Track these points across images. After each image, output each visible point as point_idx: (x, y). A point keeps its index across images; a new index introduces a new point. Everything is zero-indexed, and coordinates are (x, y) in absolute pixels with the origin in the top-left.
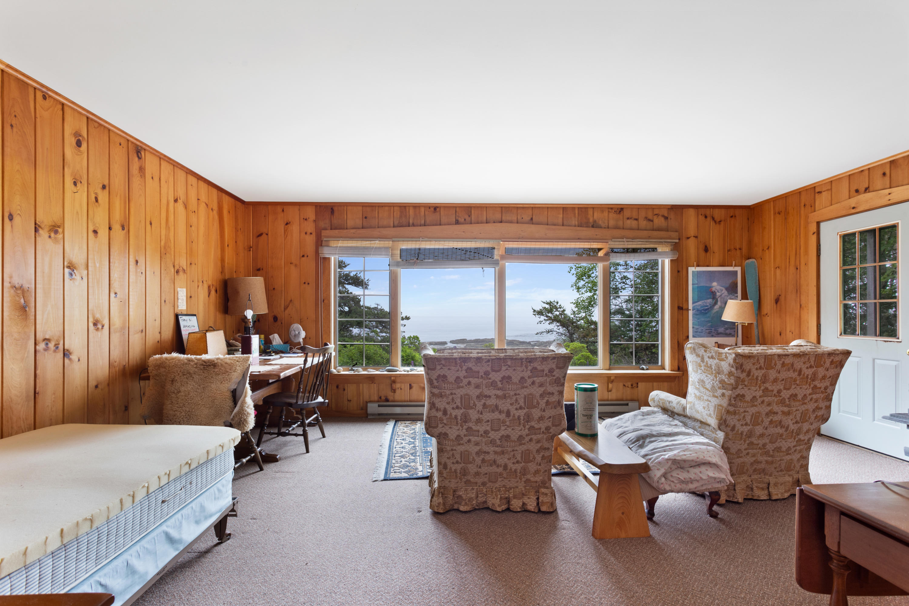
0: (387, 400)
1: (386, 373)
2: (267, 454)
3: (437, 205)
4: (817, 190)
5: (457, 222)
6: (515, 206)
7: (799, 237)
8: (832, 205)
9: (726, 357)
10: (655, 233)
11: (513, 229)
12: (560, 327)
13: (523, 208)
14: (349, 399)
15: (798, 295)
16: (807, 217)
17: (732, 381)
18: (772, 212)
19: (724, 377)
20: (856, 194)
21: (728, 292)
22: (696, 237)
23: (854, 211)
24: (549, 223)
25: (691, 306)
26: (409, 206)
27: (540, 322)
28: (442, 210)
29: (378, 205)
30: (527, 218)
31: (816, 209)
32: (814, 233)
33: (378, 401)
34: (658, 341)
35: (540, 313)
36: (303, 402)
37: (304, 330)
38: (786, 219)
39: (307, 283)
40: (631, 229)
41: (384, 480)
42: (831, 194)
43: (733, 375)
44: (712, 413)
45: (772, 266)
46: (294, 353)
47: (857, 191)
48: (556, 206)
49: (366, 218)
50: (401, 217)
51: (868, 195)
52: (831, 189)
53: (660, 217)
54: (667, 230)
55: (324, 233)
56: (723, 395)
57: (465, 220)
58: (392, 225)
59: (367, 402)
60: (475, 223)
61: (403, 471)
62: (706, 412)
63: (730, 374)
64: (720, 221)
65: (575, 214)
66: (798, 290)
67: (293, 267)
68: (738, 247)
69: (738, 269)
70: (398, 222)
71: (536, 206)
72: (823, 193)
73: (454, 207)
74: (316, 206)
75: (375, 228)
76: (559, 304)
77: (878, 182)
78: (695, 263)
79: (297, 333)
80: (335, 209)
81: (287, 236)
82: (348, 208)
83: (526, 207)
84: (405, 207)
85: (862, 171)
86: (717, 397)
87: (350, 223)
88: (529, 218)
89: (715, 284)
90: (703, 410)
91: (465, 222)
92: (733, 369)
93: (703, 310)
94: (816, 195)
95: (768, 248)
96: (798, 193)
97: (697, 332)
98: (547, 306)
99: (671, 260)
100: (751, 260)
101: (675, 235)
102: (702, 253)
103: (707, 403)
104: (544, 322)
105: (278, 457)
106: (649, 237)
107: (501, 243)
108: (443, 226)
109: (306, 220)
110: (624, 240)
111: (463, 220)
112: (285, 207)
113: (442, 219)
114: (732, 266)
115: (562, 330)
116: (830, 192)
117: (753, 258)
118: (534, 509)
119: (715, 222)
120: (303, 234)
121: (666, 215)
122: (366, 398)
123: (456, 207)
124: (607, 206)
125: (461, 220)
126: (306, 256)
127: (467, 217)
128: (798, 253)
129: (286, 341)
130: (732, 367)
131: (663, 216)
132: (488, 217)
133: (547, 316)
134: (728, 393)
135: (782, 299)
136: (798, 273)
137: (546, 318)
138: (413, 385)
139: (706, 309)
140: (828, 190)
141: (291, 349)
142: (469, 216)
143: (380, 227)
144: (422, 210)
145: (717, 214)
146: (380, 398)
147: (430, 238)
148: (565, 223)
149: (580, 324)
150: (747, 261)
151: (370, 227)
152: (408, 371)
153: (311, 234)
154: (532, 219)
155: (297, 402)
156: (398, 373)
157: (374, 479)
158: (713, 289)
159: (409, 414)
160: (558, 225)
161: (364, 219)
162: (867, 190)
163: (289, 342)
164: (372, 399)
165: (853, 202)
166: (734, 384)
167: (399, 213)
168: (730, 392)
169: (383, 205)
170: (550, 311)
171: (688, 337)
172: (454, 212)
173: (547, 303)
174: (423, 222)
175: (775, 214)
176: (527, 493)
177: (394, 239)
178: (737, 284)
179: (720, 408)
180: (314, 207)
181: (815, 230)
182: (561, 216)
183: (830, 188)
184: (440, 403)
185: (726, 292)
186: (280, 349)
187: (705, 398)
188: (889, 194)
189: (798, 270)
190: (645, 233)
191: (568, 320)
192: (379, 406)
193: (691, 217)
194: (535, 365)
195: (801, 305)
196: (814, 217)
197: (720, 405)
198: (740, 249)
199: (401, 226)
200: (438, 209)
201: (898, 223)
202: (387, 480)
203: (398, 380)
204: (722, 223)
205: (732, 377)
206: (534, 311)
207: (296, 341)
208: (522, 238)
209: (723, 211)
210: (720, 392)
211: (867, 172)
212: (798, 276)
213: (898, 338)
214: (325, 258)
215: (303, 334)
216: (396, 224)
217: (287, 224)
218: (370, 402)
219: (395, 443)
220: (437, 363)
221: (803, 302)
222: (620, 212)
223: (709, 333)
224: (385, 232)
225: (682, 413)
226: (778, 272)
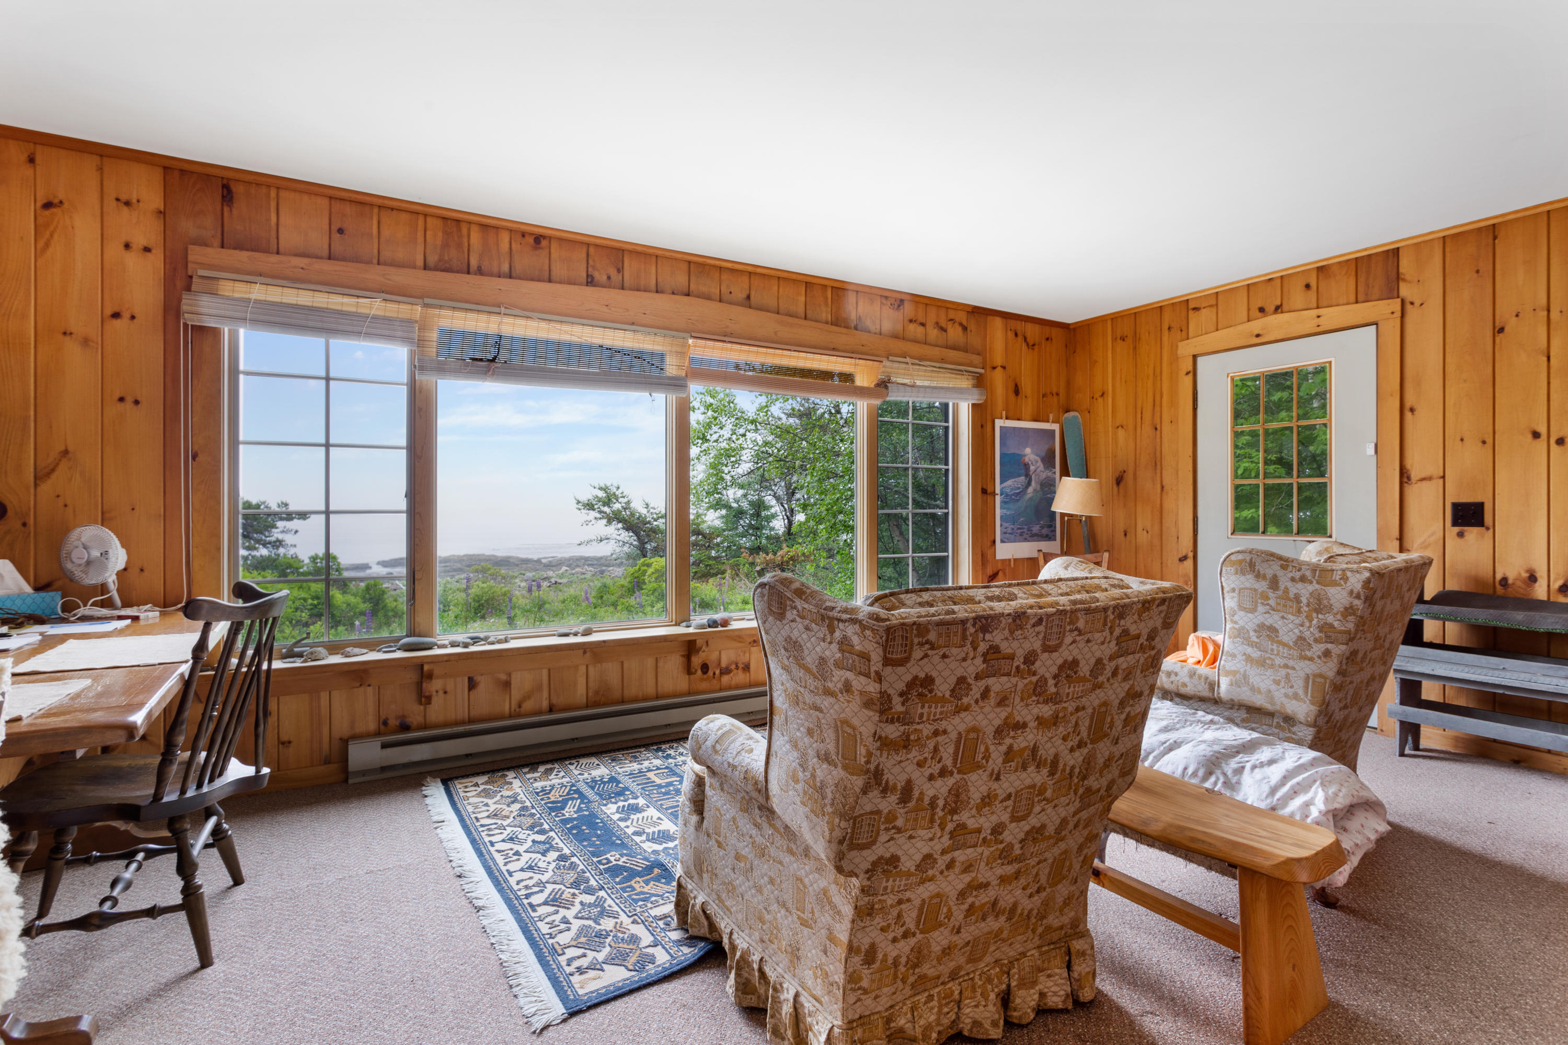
0: (405, 727)
1: (399, 654)
2: (30, 1026)
3: (541, 231)
4: (1192, 305)
5: (590, 281)
6: (717, 263)
7: (1159, 378)
8: (1217, 330)
9: (1345, 578)
10: (952, 354)
11: (711, 312)
12: (622, 531)
13: (732, 271)
14: (284, 738)
15: (1158, 471)
16: (1174, 348)
17: (1351, 626)
18: (1110, 338)
19: (1330, 618)
20: (1260, 314)
21: (1044, 464)
22: (1004, 368)
23: (1259, 340)
24: (781, 311)
25: (998, 491)
26: (470, 223)
27: (587, 523)
28: (554, 245)
29: (380, 202)
30: (740, 295)
31: (1191, 335)
32: (1188, 373)
33: (378, 734)
34: (946, 550)
35: (590, 506)
36: (183, 791)
37: (123, 546)
38: (1135, 348)
39: (129, 400)
40: (916, 341)
41: (572, 1015)
42: (1217, 313)
43: (1354, 614)
44: (1301, 692)
45: (1110, 424)
46: (84, 619)
47: (1262, 310)
48: (794, 277)
49: (341, 231)
50: (445, 245)
51: (1280, 317)
52: (1217, 305)
53: (957, 325)
54: (965, 349)
55: (196, 254)
56: (1327, 653)
57: (609, 278)
58: (420, 262)
59: (345, 742)
60: (631, 289)
61: (601, 956)
62: (1283, 691)
63: (1349, 611)
64: (1034, 345)
65: (826, 298)
66: (1156, 463)
67: (72, 349)
68: (1054, 392)
69: (1056, 427)
70: (436, 258)
71: (759, 270)
72: (1203, 311)
73: (582, 243)
74: (165, 168)
75: (369, 262)
76: (620, 491)
77: (1298, 297)
78: (1004, 413)
79: (96, 553)
80: (238, 189)
81: (47, 245)
82: (283, 194)
83: (737, 271)
84: (458, 221)
85: (1270, 280)
86: (1311, 659)
87: (289, 237)
88: (744, 295)
89: (1028, 450)
90: (1273, 687)
91: (609, 284)
92: (1357, 602)
93: (1013, 494)
94: (1191, 312)
95: (1103, 395)
96: (1158, 310)
97: (1005, 533)
98: (601, 494)
99: (973, 405)
100: (1072, 414)
101: (976, 359)
102: (1012, 396)
103: (1283, 672)
104: (593, 521)
105: (84, 1026)
106: (943, 360)
107: (691, 341)
108: (558, 286)
109: (127, 203)
110: (908, 360)
111: (605, 277)
112: (39, 148)
113: (553, 268)
114: (1048, 421)
115: (625, 536)
116: (1214, 310)
117: (1073, 410)
118: (1064, 1002)
119: (1028, 345)
120: (114, 250)
121: (965, 323)
122: (342, 727)
123: (588, 245)
124: (880, 293)
125: (600, 277)
126: (126, 315)
127: (613, 272)
128: (1158, 403)
129: (43, 581)
130: (1358, 597)
131: (961, 324)
132: (660, 280)
133: (600, 512)
134: (1338, 650)
135: (1129, 477)
136: (1158, 436)
137: (598, 515)
138: (478, 678)
139: (1019, 493)
140: (1211, 306)
141: (68, 607)
142: (619, 271)
143: (385, 264)
144: (505, 237)
145: (1032, 331)
146: (385, 723)
147: (527, 312)
148: (809, 316)
149: (658, 526)
150: (1067, 415)
151: (357, 259)
152: (466, 645)
153: (147, 250)
154: (748, 297)
155: (157, 797)
156: (437, 651)
157: (539, 1026)
158: (1027, 460)
159: (468, 756)
160: (797, 317)
161: (336, 236)
162: (1278, 309)
163: (58, 584)
164: (360, 728)
165: (1257, 325)
166: (1353, 630)
167: (440, 234)
168: (1343, 647)
169: (395, 204)
170: (607, 502)
171: (994, 542)
172: (584, 255)
173: (601, 489)
174: (505, 268)
175: (1114, 340)
176: (1046, 965)
177: (427, 301)
178: (1054, 452)
179: (1319, 680)
180: (161, 170)
181: (1190, 368)
182: (803, 299)
183: (1214, 303)
184: (897, 770)
185: (1042, 465)
186: (25, 609)
187: (1278, 661)
188: (1319, 317)
189: (1158, 432)
190: (936, 352)
191: (638, 518)
192: (384, 746)
193: (997, 332)
194: (1128, 622)
195: (1162, 487)
196: (1186, 349)
197: (1320, 676)
198: (1057, 394)
199: (445, 268)
200: (544, 243)
201: (1330, 363)
202: (580, 1012)
203: (437, 671)
204: (1036, 347)
205: (1351, 618)
206: (579, 502)
207: (92, 579)
208: (731, 335)
209: (1037, 327)
210: (1318, 649)
211: (1279, 281)
212: (1158, 440)
213: (1330, 537)
214: (200, 330)
215: (119, 558)
216: (432, 259)
217: (48, 205)
218: (355, 737)
219: (500, 859)
220: (916, 641)
221: (1167, 480)
222: (899, 306)
223: (1021, 535)
224: (400, 277)
225: (1206, 693)
226: (1121, 432)
